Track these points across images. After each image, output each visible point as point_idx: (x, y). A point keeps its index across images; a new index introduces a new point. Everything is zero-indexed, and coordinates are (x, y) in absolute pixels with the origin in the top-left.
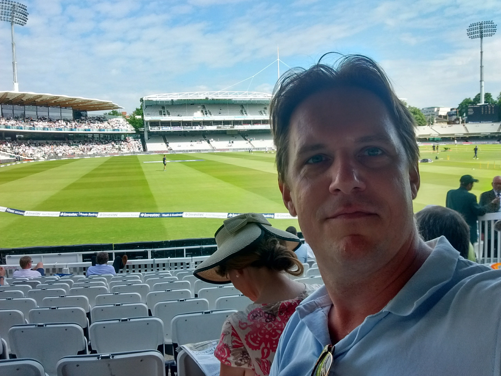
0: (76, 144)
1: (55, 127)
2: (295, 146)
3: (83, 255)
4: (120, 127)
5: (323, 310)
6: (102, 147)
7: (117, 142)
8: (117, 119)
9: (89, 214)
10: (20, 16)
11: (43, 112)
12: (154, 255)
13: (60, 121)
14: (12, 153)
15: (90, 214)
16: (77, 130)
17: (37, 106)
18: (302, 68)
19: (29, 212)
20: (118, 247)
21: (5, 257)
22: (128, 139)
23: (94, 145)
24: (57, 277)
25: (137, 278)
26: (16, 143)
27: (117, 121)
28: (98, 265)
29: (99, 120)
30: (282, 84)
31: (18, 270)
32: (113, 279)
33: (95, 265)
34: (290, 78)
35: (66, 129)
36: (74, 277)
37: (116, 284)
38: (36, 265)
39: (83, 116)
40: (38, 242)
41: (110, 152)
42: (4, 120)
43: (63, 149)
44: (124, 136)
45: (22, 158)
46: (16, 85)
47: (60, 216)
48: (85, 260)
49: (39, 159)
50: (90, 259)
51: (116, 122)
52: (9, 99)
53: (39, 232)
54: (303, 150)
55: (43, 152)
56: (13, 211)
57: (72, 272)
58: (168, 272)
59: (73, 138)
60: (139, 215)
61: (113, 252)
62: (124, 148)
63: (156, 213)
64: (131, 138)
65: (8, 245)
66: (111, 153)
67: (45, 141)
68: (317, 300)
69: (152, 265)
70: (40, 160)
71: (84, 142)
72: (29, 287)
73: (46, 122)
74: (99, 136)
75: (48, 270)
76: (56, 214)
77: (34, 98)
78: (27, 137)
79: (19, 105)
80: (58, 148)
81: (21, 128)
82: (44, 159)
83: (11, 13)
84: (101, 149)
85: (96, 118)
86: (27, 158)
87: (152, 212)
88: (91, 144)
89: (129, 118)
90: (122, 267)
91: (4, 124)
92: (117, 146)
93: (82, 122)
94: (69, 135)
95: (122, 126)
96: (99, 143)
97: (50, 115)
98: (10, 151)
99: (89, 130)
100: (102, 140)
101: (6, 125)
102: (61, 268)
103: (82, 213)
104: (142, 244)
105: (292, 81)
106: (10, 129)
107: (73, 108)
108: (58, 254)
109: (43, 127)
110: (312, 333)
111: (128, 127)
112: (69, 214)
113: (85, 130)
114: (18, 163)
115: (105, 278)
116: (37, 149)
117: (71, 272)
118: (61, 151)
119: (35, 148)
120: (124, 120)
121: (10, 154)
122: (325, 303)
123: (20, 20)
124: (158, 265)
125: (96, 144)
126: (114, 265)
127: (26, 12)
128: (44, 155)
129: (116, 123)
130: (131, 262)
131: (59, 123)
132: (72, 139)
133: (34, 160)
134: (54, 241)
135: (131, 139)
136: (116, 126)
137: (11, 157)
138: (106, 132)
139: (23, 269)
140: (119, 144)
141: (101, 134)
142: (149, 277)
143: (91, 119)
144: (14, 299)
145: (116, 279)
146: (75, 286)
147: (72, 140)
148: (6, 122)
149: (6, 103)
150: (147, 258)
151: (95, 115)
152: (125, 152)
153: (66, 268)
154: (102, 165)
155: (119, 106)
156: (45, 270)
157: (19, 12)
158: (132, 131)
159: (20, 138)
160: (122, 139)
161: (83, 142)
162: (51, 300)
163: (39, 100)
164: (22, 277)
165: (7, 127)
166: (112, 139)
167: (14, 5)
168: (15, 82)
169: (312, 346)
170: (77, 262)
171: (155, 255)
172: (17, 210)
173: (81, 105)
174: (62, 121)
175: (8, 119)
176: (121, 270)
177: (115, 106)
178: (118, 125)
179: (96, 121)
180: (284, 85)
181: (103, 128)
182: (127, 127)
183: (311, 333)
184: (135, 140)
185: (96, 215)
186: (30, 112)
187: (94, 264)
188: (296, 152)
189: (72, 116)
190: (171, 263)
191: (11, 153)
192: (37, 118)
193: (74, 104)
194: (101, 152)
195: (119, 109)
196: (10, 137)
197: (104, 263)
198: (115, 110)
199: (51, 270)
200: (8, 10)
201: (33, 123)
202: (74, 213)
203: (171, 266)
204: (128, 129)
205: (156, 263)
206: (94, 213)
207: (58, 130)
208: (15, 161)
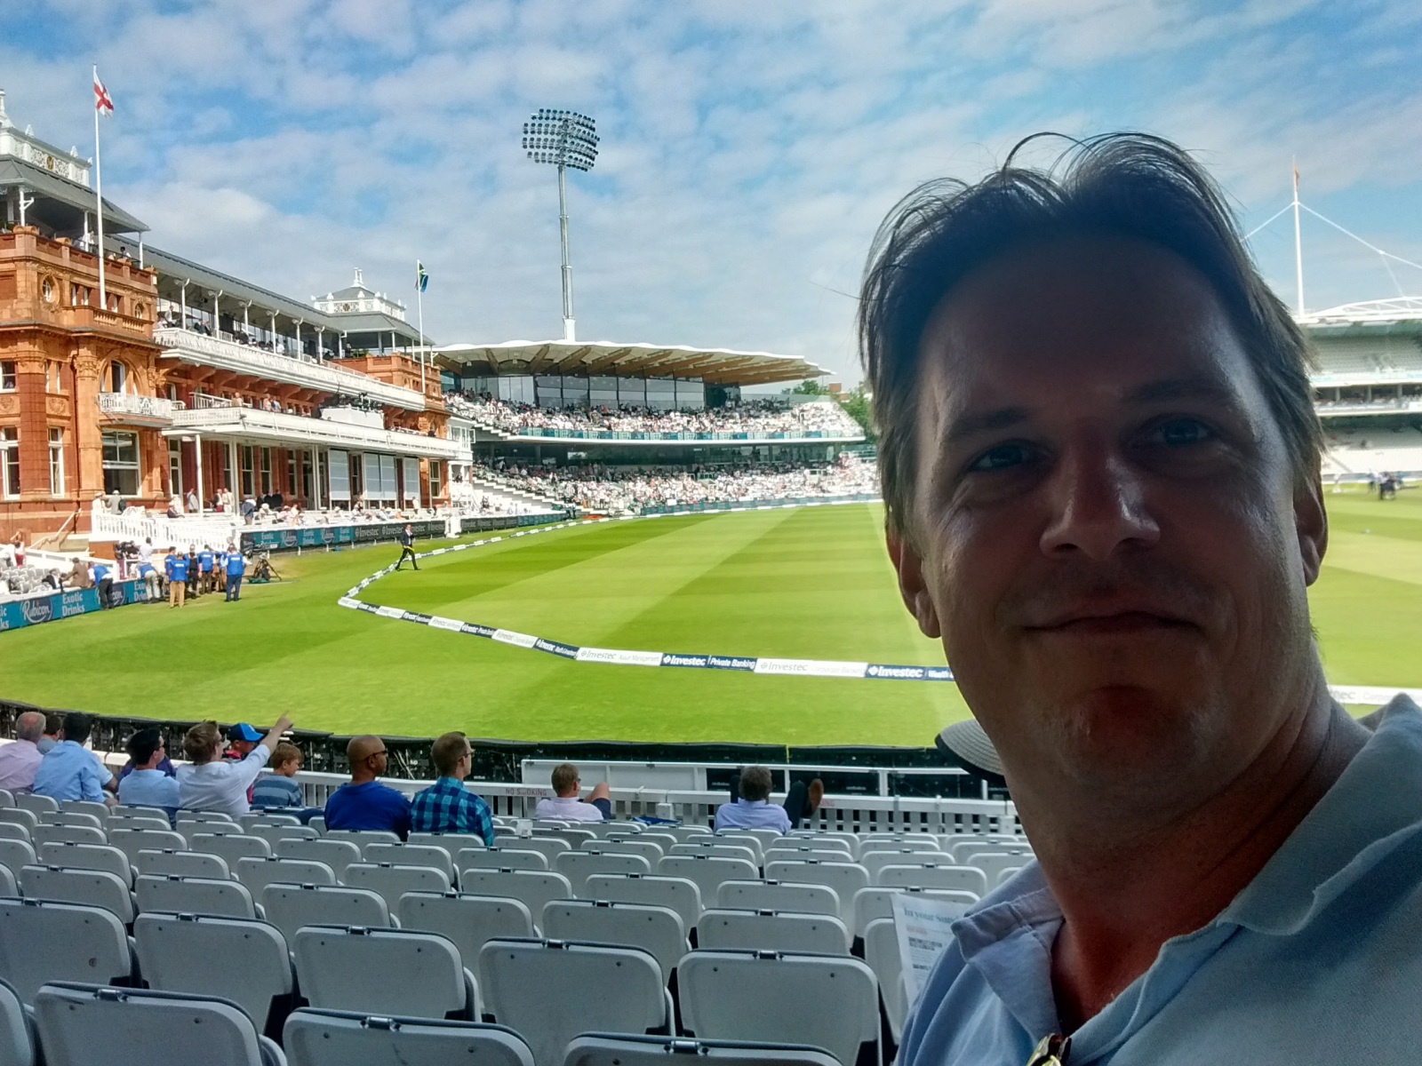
0: (711, 473)
1: (662, 430)
2: (936, 419)
3: (709, 771)
4: (824, 426)
5: (1034, 932)
6: (774, 481)
7: (815, 468)
8: (817, 404)
9: (735, 661)
10: (579, 148)
11: (632, 392)
12: (896, 785)
13: (672, 414)
14: (558, 498)
15: (736, 663)
16: (713, 437)
17: (617, 376)
18: (956, 181)
19: (587, 650)
20: (801, 755)
21: (520, 763)
22: (844, 459)
23: (757, 474)
24: (638, 825)
25: (842, 847)
26: (567, 474)
27: (817, 408)
28: (743, 800)
29: (768, 409)
30: (894, 233)
31: (549, 799)
32: (778, 844)
33: (737, 802)
34: (921, 211)
35: (686, 433)
36: (680, 828)
37: (782, 856)
38: (592, 789)
39: (731, 400)
40: (605, 731)
41: (796, 494)
42: (540, 415)
43: (678, 489)
44: (835, 450)
45: (579, 510)
46: (570, 324)
47: (663, 664)
48: (714, 784)
49: (621, 515)
50: (728, 784)
51: (813, 411)
52: (552, 360)
53: (608, 703)
54: (960, 430)
55: (631, 497)
56: (551, 647)
57: (680, 814)
58: (930, 839)
59: (704, 458)
60: (863, 672)
61: (787, 767)
62: (834, 484)
63: (911, 667)
64: (853, 455)
65: (533, 734)
66: (798, 497)
67: (636, 468)
68: (1017, 902)
69: (891, 813)
70: (623, 515)
71: (732, 468)
72: (563, 845)
73: (640, 418)
74: (770, 450)
75: (620, 804)
76: (652, 658)
77: (612, 356)
78: (594, 456)
79: (576, 375)
80: (667, 485)
81: (581, 436)
82: (633, 514)
83: (559, 141)
84: (773, 487)
85: (763, 403)
86: (592, 511)
87: (899, 664)
88: (748, 474)
89: (848, 401)
90: (808, 812)
91: (540, 426)
92: (814, 479)
93: (726, 414)
94: (695, 450)
95: (829, 423)
96: (767, 472)
97: (648, 399)
98: (552, 494)
99: (744, 436)
100: (777, 463)
101: (545, 426)
102: (652, 801)
103: (717, 658)
104: (864, 752)
105: (926, 223)
106: (554, 436)
107: (705, 379)
108: (648, 765)
109: (632, 430)
110: (1003, 999)
111: (846, 427)
112: (685, 661)
113: (735, 437)
114: (570, 525)
115: (756, 837)
116: (616, 488)
117: (678, 815)
118: (673, 492)
119: (612, 486)
120: (834, 408)
121: (552, 501)
122: (1041, 913)
123: (580, 157)
124: (907, 817)
125: (762, 473)
126: (788, 805)
127: (592, 136)
128: (633, 502)
129: (814, 416)
130: (832, 800)
131: (671, 419)
132: (701, 460)
133: (608, 515)
134: (644, 730)
135: (851, 459)
136: (813, 424)
137: (554, 509)
138: (786, 440)
139: (560, 795)
140: (820, 472)
141: (774, 447)
142: (875, 846)
143: (750, 407)
144: (517, 872)
145: (787, 844)
146: (677, 852)
147: (703, 463)
148: (546, 420)
149: (544, 373)
150: (877, 794)
151: (762, 395)
152: (836, 495)
153: (666, 804)
154: (775, 530)
155: (821, 369)
156: (613, 803)
157: (577, 137)
158: (855, 435)
159: (577, 461)
160: (828, 459)
161: (727, 469)
162: (606, 883)
163: (622, 361)
164: (554, 817)
165: (546, 433)
166: (803, 459)
167: (566, 121)
168: (568, 317)
169: (999, 1040)
170: (694, 789)
171: (901, 786)
172: (561, 646)
173: (725, 369)
174: (678, 414)
175: (550, 413)
176: (806, 820)
177: (812, 369)
178: (819, 420)
179: (763, 411)
180: (902, 236)
181: (779, 430)
182: (843, 426)
183: (999, 999)
184: (864, 461)
185: (751, 664)
186: (603, 393)
187: (734, 800)
188: (940, 435)
189: (702, 399)
190: (943, 814)
191: (556, 500)
192: (620, 408)
193: (708, 368)
194: (772, 495)
195: (821, 377)
196: (553, 459)
197: (759, 799)
198: (810, 380)
199: (628, 805)
200: (552, 133)
201: (608, 420)
202: (698, 657)
203: (943, 822)
204: (844, 432)
205: (903, 809)
206: (747, 659)
207: (667, 439)
208: (565, 519)
